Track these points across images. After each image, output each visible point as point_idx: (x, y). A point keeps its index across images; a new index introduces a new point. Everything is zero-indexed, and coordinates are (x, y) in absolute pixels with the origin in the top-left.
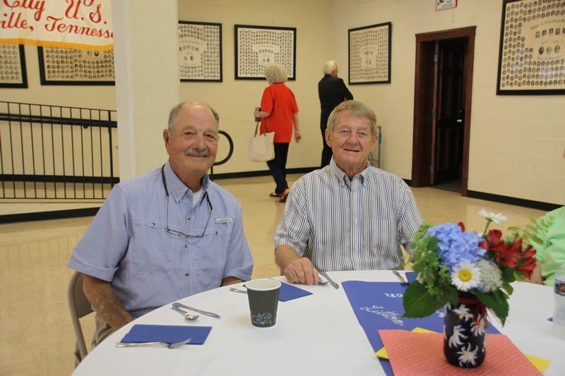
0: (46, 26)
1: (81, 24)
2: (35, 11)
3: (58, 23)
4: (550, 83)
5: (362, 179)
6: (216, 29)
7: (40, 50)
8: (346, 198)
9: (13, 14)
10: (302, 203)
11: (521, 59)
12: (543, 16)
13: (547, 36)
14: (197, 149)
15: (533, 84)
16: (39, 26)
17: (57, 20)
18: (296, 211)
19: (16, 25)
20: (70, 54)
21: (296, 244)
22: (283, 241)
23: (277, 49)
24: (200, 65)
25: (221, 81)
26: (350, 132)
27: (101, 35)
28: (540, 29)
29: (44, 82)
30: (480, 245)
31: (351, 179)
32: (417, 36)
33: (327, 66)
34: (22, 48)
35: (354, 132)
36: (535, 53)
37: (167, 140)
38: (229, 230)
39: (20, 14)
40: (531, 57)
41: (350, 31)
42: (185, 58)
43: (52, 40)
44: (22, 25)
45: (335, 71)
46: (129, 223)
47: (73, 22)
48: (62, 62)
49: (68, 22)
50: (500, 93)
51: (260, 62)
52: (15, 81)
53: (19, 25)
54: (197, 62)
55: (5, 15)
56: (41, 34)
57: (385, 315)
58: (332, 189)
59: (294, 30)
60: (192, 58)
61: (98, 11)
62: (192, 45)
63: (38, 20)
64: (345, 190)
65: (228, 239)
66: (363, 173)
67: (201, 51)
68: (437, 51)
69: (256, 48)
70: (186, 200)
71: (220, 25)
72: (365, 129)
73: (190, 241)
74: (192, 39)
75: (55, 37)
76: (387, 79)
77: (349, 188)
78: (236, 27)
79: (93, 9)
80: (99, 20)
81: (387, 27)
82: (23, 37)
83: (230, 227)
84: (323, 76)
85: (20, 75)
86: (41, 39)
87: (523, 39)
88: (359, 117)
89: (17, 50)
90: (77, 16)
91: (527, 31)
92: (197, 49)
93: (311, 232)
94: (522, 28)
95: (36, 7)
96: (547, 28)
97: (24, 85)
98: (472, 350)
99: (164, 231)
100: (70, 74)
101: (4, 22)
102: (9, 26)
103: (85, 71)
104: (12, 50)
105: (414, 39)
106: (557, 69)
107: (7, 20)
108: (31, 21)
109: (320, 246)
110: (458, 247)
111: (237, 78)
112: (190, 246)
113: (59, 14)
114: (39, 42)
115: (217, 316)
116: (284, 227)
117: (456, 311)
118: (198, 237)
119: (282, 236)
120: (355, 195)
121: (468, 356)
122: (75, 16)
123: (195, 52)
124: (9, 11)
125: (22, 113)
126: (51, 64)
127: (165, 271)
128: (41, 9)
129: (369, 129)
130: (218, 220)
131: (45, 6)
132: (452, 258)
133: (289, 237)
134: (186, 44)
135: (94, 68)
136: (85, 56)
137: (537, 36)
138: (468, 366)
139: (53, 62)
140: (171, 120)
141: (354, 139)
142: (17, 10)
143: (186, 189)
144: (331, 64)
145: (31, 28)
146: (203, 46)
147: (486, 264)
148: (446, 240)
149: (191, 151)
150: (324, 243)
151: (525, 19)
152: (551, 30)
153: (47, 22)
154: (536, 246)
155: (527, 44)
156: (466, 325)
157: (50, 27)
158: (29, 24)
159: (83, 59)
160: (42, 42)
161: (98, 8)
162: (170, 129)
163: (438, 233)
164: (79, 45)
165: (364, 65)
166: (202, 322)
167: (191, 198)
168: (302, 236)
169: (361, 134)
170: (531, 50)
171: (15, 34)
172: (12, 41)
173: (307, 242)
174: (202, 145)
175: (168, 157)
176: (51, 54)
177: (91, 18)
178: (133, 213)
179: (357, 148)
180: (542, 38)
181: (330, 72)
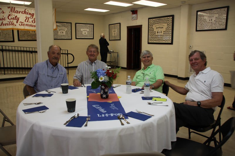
0: (19, 24)
1: (29, 24)
2: (16, 20)
3: (23, 23)
4: (160, 41)
5: (95, 63)
6: (70, 24)
7: (18, 31)
8: (91, 67)
9: (10, 21)
10: (80, 69)
11: (153, 34)
12: (158, 23)
13: (159, 28)
14: (55, 57)
15: (156, 41)
16: (18, 24)
17: (22, 23)
18: (79, 71)
19: (11, 25)
20: (26, 32)
21: (78, 79)
22: (75, 78)
23: (88, 30)
24: (65, 34)
25: (71, 39)
26: (92, 52)
27: (35, 26)
28: (157, 27)
29: (19, 40)
30: (105, 73)
31: (92, 63)
32: (127, 27)
33: (101, 35)
34: (13, 31)
35: (93, 52)
36: (156, 33)
37: (48, 54)
38: (63, 76)
39: (12, 22)
40: (155, 34)
41: (109, 25)
42: (61, 33)
43: (21, 28)
44: (13, 25)
45: (104, 36)
46: (38, 73)
47: (27, 23)
48: (24, 34)
49: (26, 23)
50: (149, 43)
51: (83, 34)
52: (11, 40)
53: (12, 24)
54: (64, 34)
55: (8, 22)
56: (18, 27)
57: (93, 91)
58: (88, 65)
59: (93, 24)
60: (63, 33)
61: (34, 20)
62: (63, 29)
63: (17, 23)
64: (91, 66)
65: (62, 78)
66: (95, 62)
67: (65, 31)
68: (133, 31)
69: (82, 30)
70: (52, 69)
71: (71, 23)
72: (95, 51)
73: (53, 78)
74: (63, 27)
75: (22, 27)
76: (119, 39)
77: (92, 65)
78: (76, 24)
79: (33, 19)
80: (35, 22)
81: (119, 24)
82: (13, 28)
83: (63, 75)
84: (100, 38)
85: (12, 39)
86: (18, 28)
87: (153, 29)
88: (94, 48)
89: (11, 31)
90: (29, 21)
91: (154, 27)
92: (64, 30)
93: (82, 76)
94: (153, 26)
95: (17, 19)
96: (159, 26)
97: (13, 41)
98: (105, 95)
99: (47, 76)
100: (27, 38)
101: (8, 24)
102: (9, 25)
103: (31, 37)
104: (10, 31)
105: (126, 27)
106: (161, 37)
107: (9, 23)
108: (15, 23)
109: (85, 79)
110: (100, 73)
111: (76, 38)
112: (53, 80)
113: (23, 21)
114: (17, 29)
115: (55, 92)
116: (76, 75)
117: (102, 87)
118: (55, 77)
119: (75, 77)
120: (93, 67)
121: (104, 96)
122: (28, 22)
123: (64, 31)
124: (9, 21)
125: (10, 49)
126: (21, 35)
127: (46, 85)
128: (18, 20)
129: (96, 51)
130: (60, 73)
131: (19, 19)
132: (99, 75)
133: (77, 77)
134: (61, 29)
135: (34, 36)
136: (31, 33)
137: (157, 29)
138: (104, 98)
139: (22, 34)
140: (49, 49)
141: (92, 53)
142: (11, 20)
143: (52, 66)
144: (102, 34)
145: (15, 25)
146: (66, 29)
147: (106, 77)
148: (98, 72)
149: (54, 58)
150: (86, 78)
151: (154, 24)
152: (160, 27)
153: (20, 23)
154: (117, 73)
155: (155, 31)
156: (104, 90)
157: (20, 25)
158: (15, 24)
159: (30, 33)
160: (18, 29)
161: (34, 19)
162: (49, 51)
163: (97, 71)
164: (29, 30)
165: (113, 35)
166: (52, 93)
167: (54, 68)
168: (80, 77)
169: (94, 52)
170: (155, 32)
171: (11, 27)
172: (10, 29)
173: (82, 78)
174: (56, 56)
175: (48, 58)
176: (21, 32)
177: (32, 22)
178: (39, 71)
179: (93, 55)
180: (158, 29)
181: (102, 37)
